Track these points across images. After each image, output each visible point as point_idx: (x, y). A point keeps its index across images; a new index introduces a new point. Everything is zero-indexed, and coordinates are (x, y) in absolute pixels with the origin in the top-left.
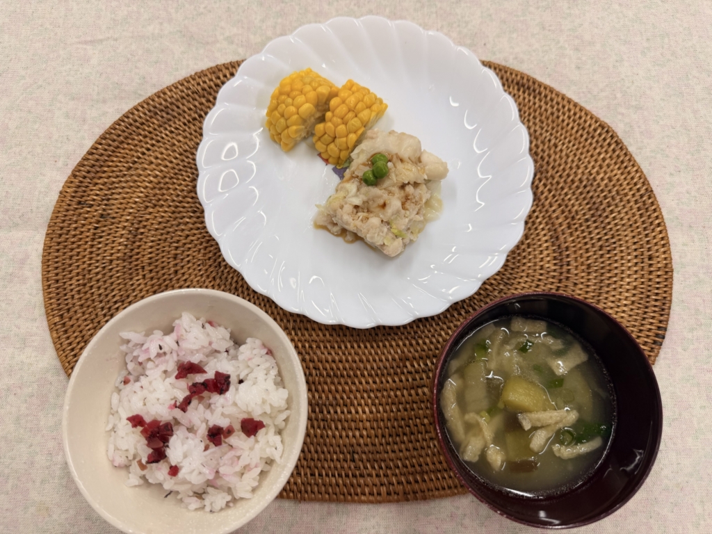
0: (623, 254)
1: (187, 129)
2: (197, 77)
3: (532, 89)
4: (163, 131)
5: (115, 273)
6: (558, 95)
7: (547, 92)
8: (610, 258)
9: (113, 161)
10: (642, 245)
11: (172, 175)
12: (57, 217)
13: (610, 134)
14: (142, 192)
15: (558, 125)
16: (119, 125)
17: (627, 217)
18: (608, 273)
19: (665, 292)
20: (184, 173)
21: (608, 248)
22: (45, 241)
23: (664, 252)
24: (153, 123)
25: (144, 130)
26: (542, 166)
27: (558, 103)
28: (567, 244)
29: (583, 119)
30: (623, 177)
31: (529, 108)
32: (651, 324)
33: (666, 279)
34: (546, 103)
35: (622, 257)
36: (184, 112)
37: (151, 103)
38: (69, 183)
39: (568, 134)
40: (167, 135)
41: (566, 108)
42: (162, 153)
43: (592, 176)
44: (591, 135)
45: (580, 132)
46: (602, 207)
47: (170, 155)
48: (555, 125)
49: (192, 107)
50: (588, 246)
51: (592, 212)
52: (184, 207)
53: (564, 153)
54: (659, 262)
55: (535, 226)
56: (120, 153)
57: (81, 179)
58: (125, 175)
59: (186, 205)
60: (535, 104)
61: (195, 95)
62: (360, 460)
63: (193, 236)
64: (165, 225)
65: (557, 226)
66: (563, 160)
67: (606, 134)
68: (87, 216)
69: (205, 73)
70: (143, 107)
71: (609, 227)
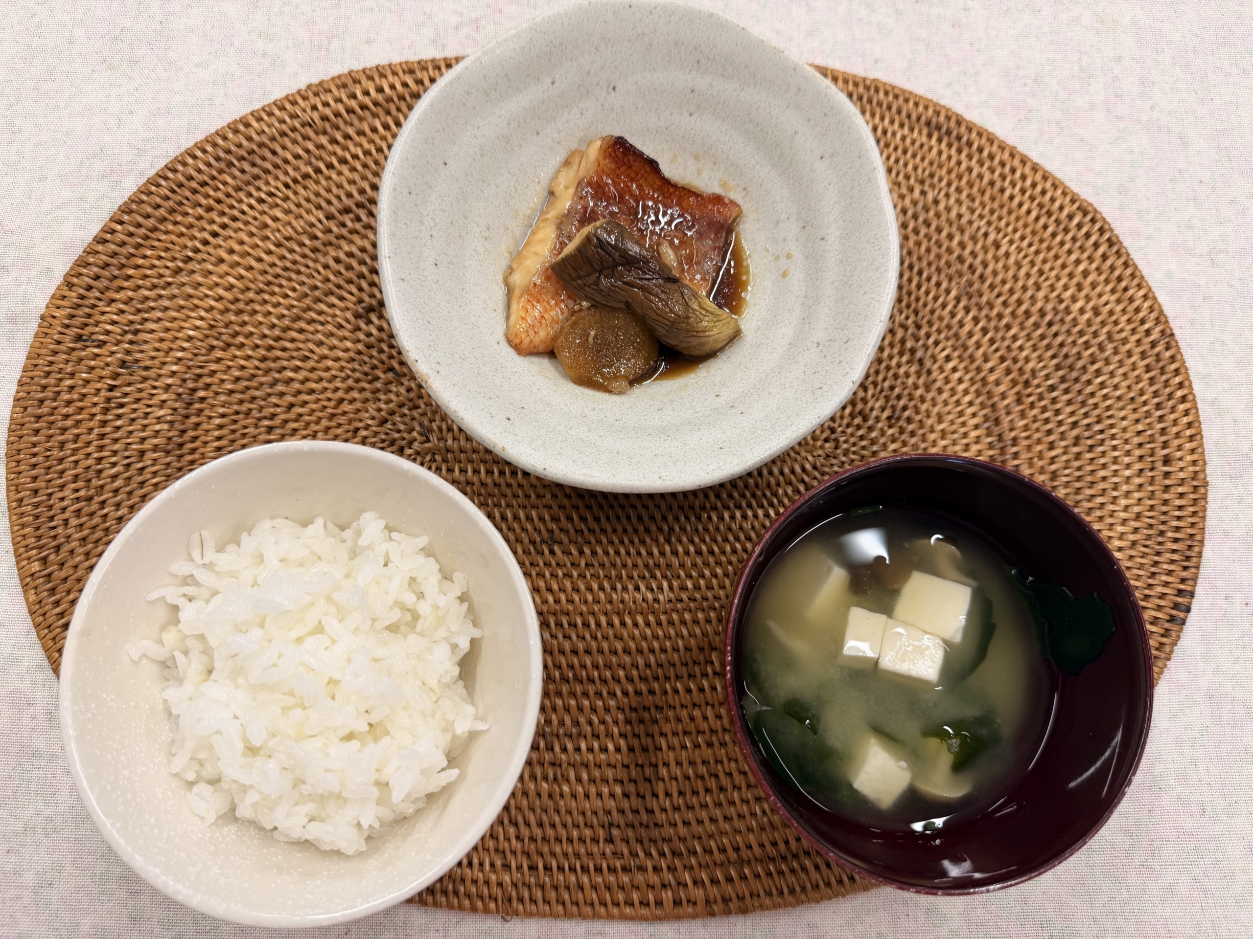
0: (1116, 454)
1: (292, 196)
2: (310, 94)
3: (955, 134)
4: (245, 199)
5: (149, 476)
6: (1002, 147)
7: (984, 141)
8: (1092, 459)
9: (145, 257)
10: (1151, 436)
11: (261, 285)
12: (36, 366)
13: (1097, 226)
14: (202, 319)
15: (1002, 206)
16: (158, 185)
17: (1124, 384)
18: (1090, 487)
19: (1193, 525)
20: (284, 282)
21: (1090, 442)
22: (13, 413)
23: (1193, 451)
24: (225, 183)
25: (207, 196)
26: (970, 284)
27: (1003, 164)
28: (1013, 434)
29: (1048, 195)
30: (1119, 308)
31: (949, 172)
32: (1166, 584)
33: (1195, 500)
34: (981, 163)
35: (1116, 458)
36: (286, 161)
37: (220, 141)
38: (58, 298)
39: (1020, 224)
40: (251, 207)
41: (1018, 174)
42: (242, 243)
43: (1063, 306)
44: (1062, 227)
45: (1042, 221)
46: (1080, 364)
47: (258, 246)
48: (996, 205)
49: (301, 152)
50: (1051, 438)
51: (1061, 373)
52: (284, 349)
53: (1012, 260)
54: (1182, 469)
55: (955, 398)
56: (159, 240)
57: (82, 291)
58: (169, 284)
59: (288, 345)
60: (959, 163)
61: (308, 128)
62: (623, 840)
63: (302, 406)
64: (245, 383)
65: (996, 399)
66: (1010, 273)
67: (1090, 224)
68: (93, 363)
69: (326, 86)
70: (204, 151)
71: (1091, 401)
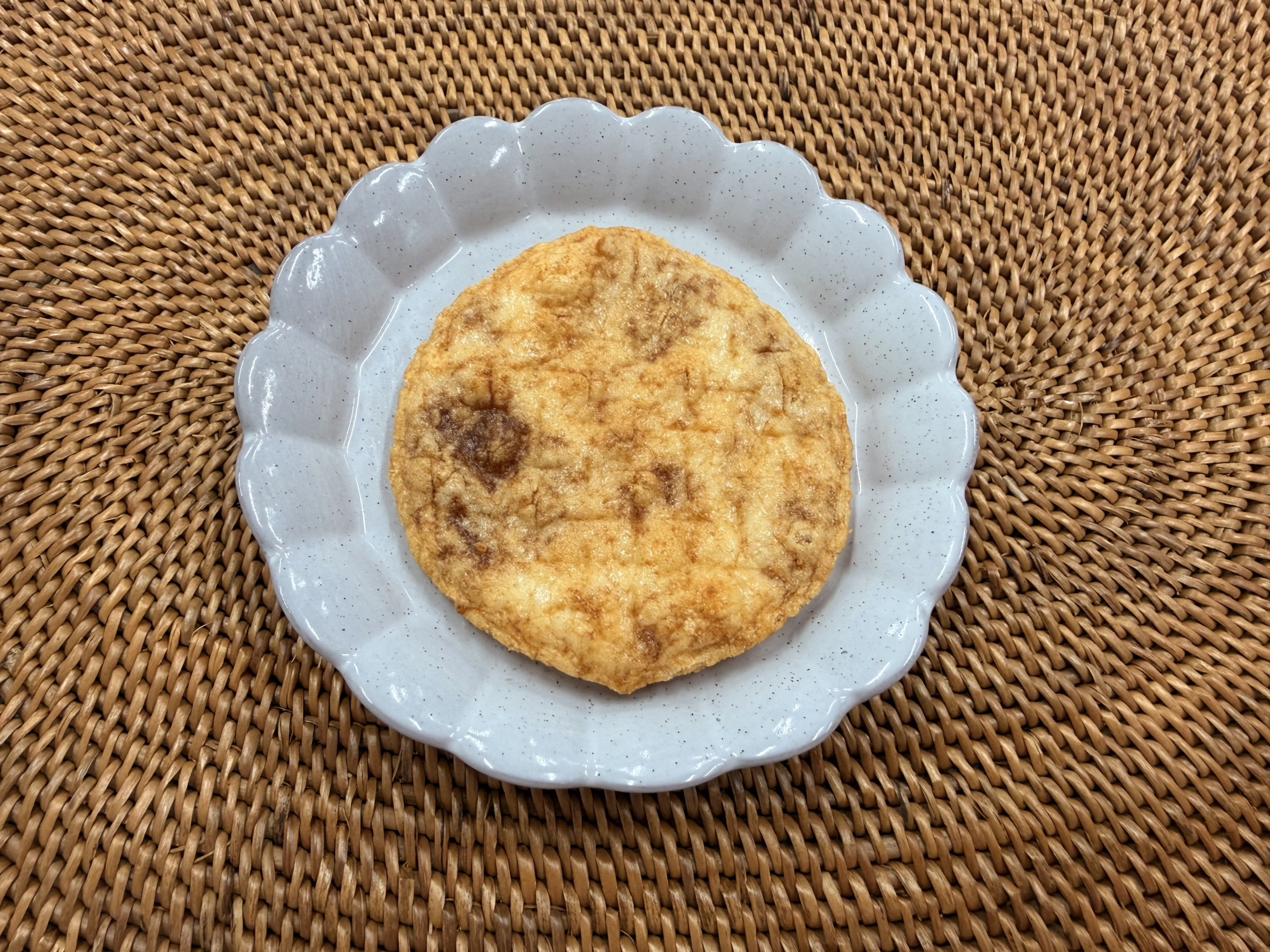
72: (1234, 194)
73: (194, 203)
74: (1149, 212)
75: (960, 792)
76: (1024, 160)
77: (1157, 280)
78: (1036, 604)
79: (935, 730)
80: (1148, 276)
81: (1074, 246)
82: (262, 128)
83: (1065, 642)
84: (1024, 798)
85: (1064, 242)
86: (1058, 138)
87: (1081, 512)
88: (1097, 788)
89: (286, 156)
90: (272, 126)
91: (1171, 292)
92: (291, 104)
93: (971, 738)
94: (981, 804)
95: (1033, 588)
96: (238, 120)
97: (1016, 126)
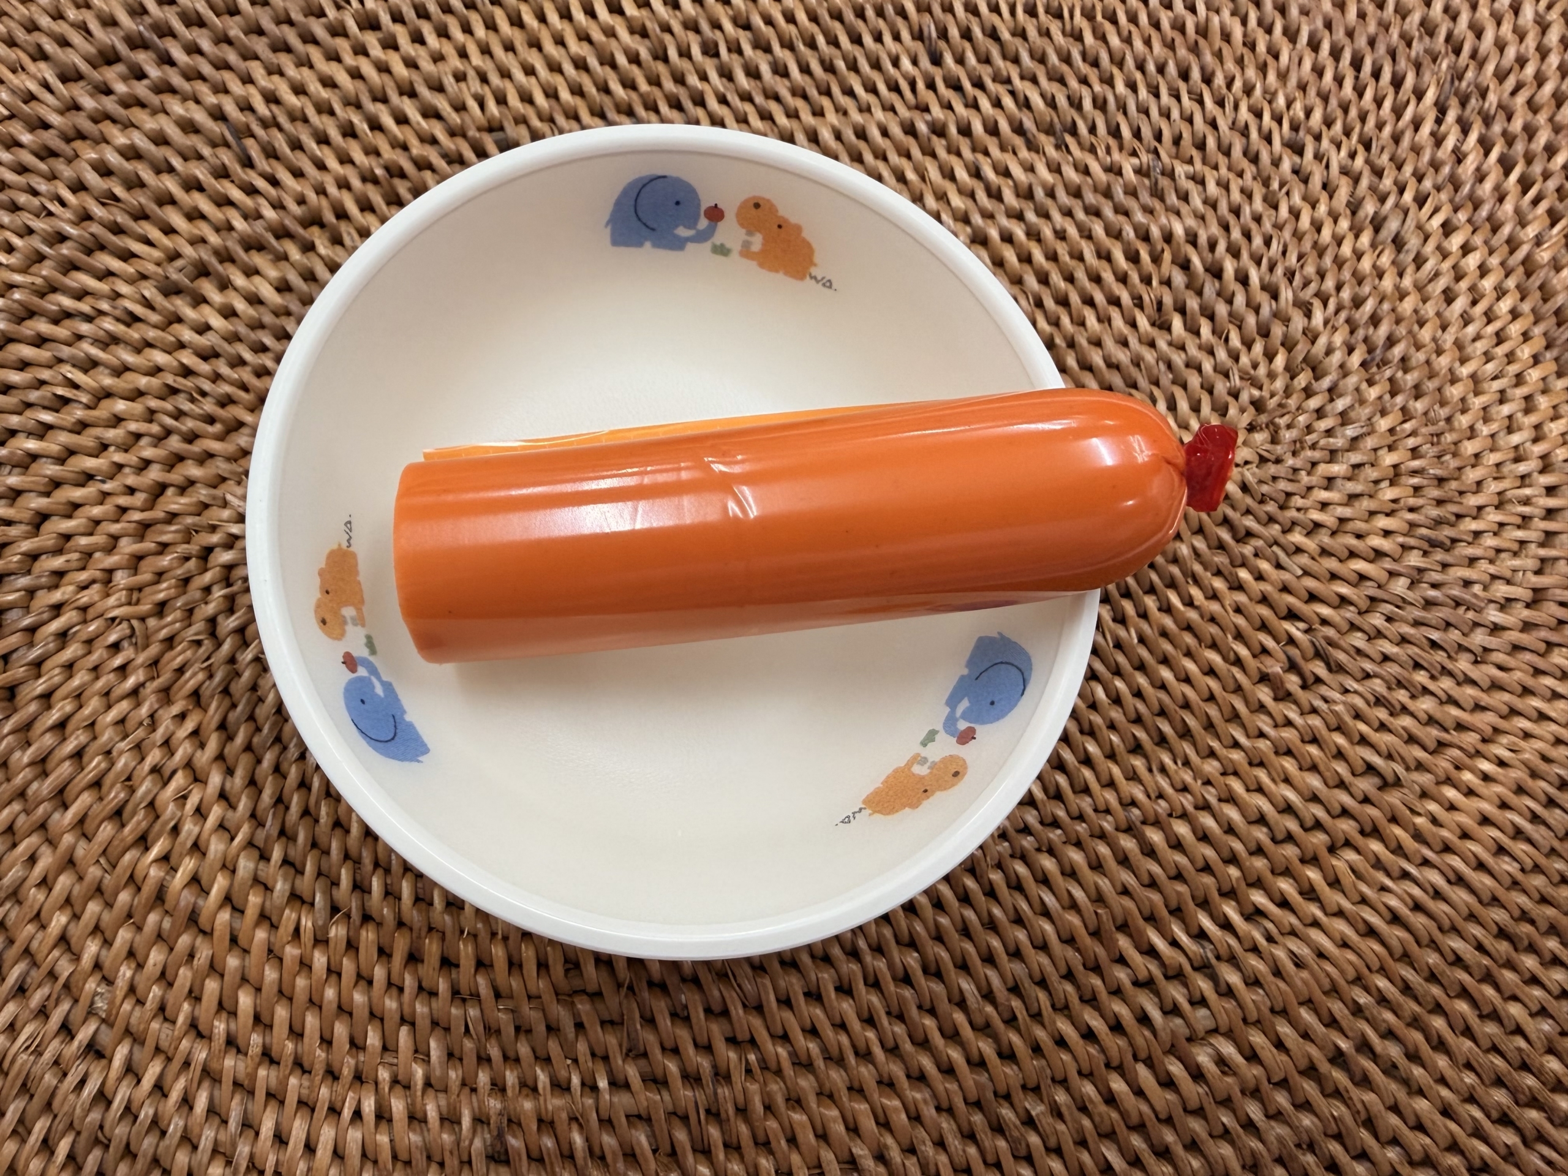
72: (1497, 128)
73: (170, 323)
74: (1399, 168)
75: (1270, 939)
76: (1244, 114)
77: (1419, 261)
78: (1326, 700)
79: (1234, 872)
80: (1407, 258)
81: (1318, 227)
82: (236, 194)
83: (1363, 741)
84: (1342, 933)
85: (1305, 222)
86: (1283, 76)
87: (1362, 577)
88: (1417, 907)
89: (282, 233)
90: (251, 191)
91: (1437, 275)
92: (271, 154)
93: (1273, 872)
94: (1294, 949)
95: (1318, 680)
96: (201, 189)
97: (1230, 66)
